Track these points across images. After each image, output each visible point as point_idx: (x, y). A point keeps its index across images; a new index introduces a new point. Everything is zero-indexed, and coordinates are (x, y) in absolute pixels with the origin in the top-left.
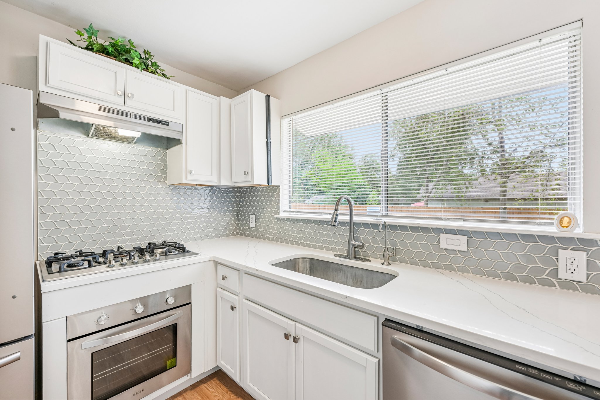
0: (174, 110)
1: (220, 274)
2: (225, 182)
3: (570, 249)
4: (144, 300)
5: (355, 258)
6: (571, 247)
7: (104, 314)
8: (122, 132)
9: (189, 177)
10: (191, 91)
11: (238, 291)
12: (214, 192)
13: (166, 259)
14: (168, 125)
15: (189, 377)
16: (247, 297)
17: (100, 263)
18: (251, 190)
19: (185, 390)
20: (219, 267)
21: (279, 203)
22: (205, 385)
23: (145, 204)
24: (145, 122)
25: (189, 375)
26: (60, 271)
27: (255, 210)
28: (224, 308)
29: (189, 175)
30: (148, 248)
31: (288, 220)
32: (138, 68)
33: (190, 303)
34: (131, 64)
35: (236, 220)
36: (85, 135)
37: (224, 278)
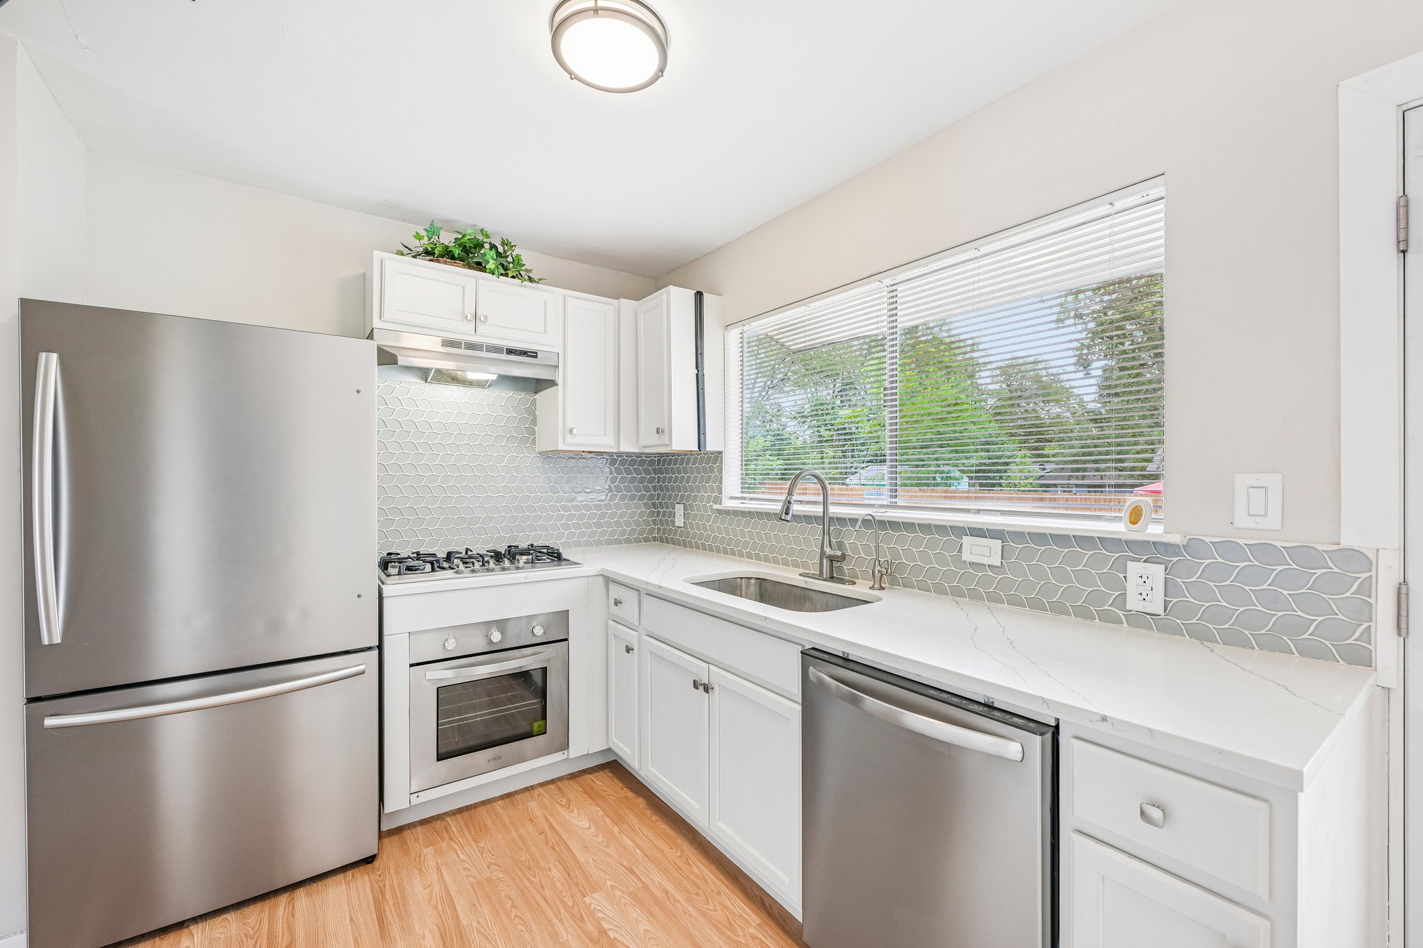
0: (545, 333)
1: (612, 597)
2: (627, 447)
3: (1143, 560)
4: (501, 624)
5: (832, 577)
6: (1145, 557)
7: (451, 637)
8: (471, 376)
9: (569, 439)
10: (572, 297)
11: (637, 623)
12: (613, 462)
13: (532, 568)
14: (536, 357)
15: (565, 756)
16: (648, 631)
17: (444, 569)
18: (676, 460)
19: (560, 779)
20: (611, 586)
21: (721, 482)
22: (590, 776)
23: (503, 484)
24: (504, 356)
25: (566, 752)
26: (399, 574)
27: (682, 496)
28: (617, 649)
29: (568, 436)
30: (507, 553)
31: (736, 513)
32: (493, 274)
33: (566, 640)
34: (483, 270)
35: (652, 514)
36: (422, 379)
37: (617, 603)
